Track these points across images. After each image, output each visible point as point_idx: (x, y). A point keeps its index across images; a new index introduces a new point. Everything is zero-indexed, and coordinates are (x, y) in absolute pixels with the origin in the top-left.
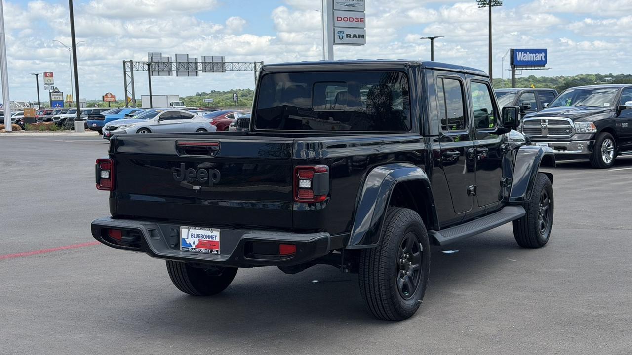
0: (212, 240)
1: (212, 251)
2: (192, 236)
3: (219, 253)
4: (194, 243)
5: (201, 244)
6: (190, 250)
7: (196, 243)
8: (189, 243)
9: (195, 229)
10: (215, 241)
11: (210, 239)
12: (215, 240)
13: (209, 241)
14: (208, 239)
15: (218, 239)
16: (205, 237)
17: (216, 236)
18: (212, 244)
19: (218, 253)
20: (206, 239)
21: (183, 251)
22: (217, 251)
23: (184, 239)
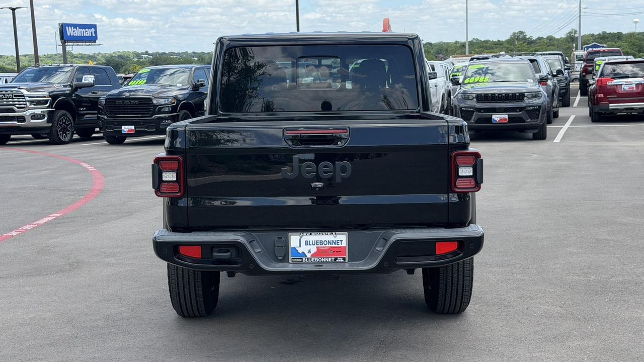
0: (336, 246)
1: (336, 259)
2: (307, 243)
3: (347, 260)
4: (309, 252)
5: (320, 252)
6: (304, 260)
7: (313, 252)
8: (303, 252)
9: (311, 234)
10: (340, 247)
11: (334, 245)
12: (340, 245)
13: (332, 247)
14: (330, 245)
15: (344, 244)
16: (325, 243)
17: (341, 241)
18: (338, 251)
19: (345, 260)
20: (327, 245)
21: (294, 263)
22: (344, 259)
23: (295, 248)
